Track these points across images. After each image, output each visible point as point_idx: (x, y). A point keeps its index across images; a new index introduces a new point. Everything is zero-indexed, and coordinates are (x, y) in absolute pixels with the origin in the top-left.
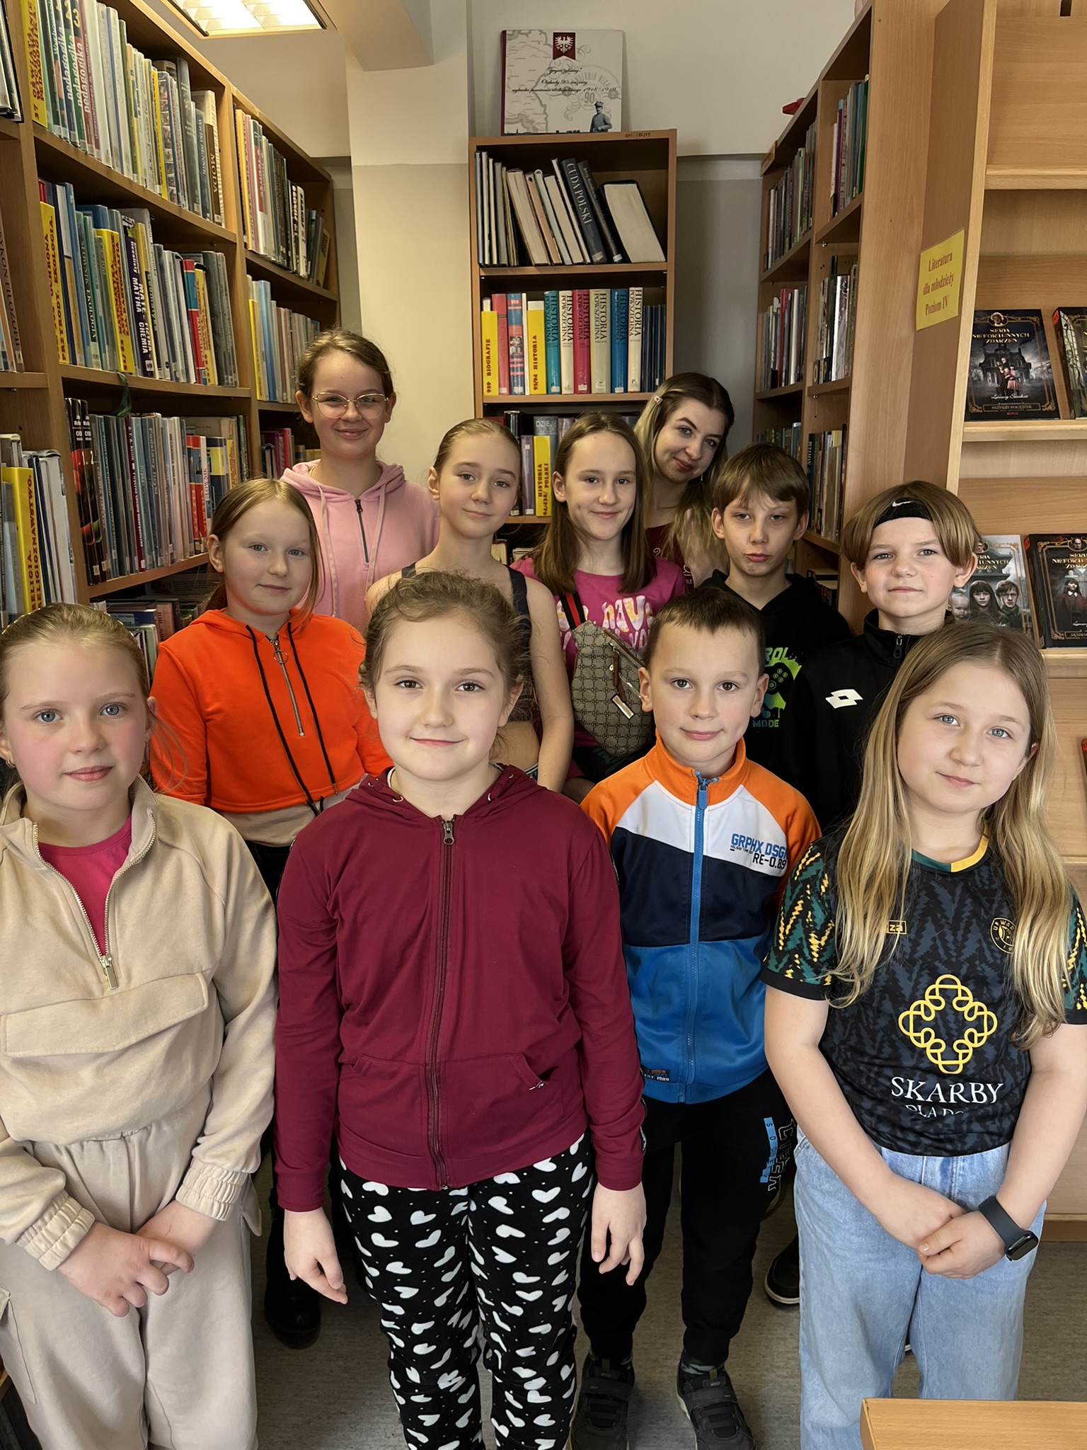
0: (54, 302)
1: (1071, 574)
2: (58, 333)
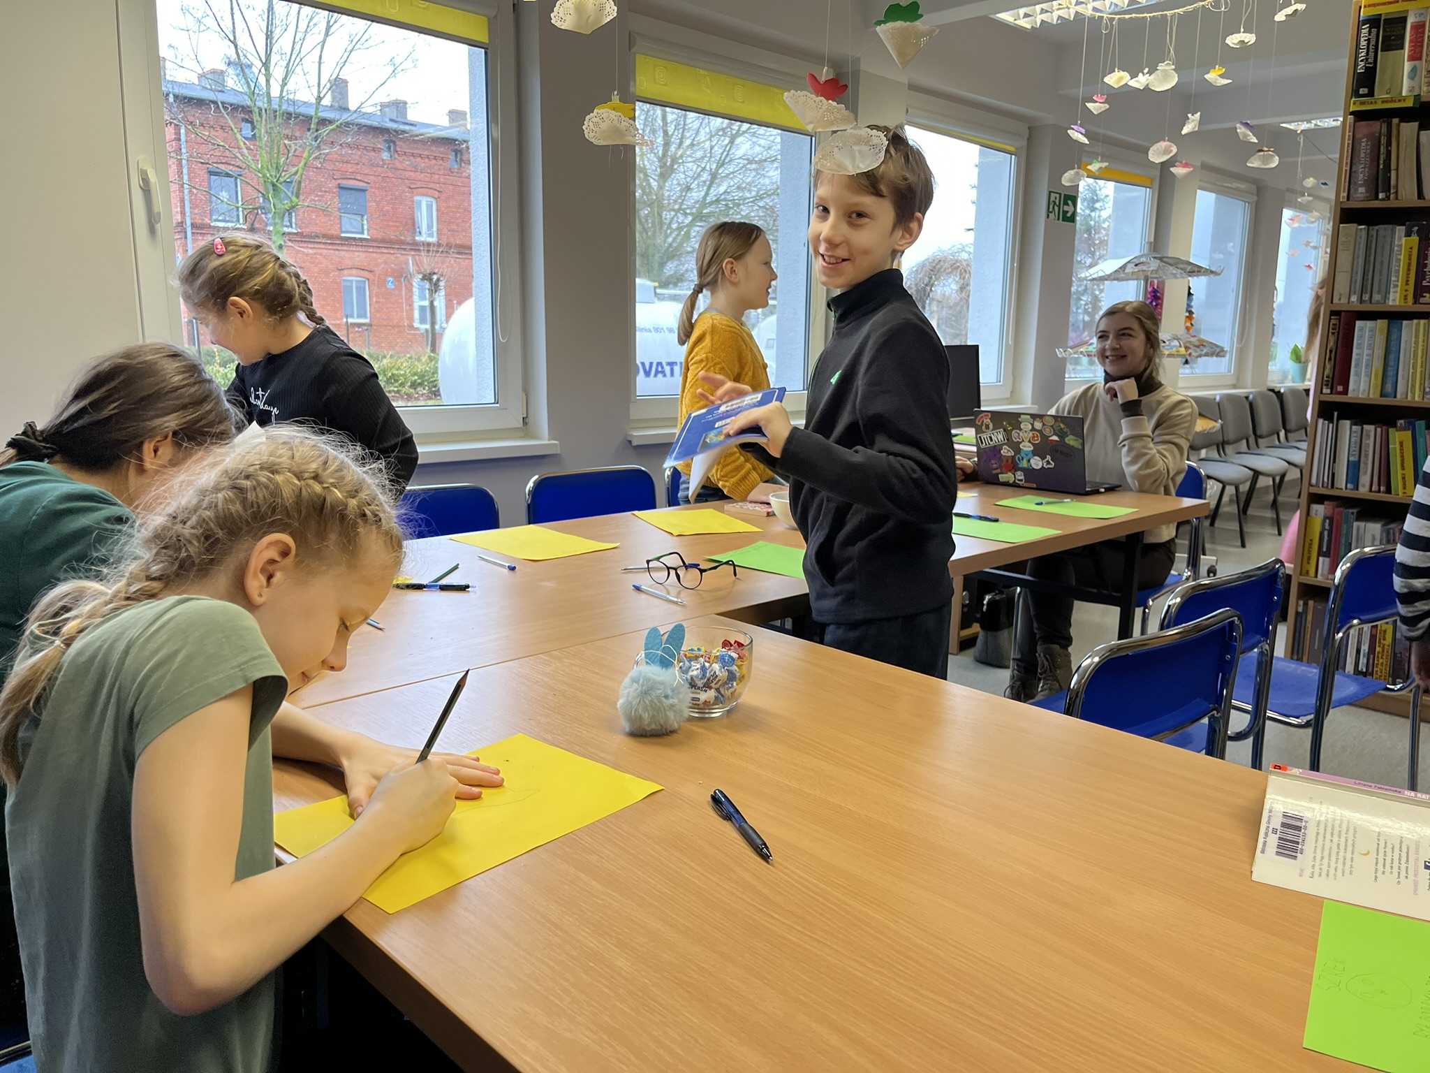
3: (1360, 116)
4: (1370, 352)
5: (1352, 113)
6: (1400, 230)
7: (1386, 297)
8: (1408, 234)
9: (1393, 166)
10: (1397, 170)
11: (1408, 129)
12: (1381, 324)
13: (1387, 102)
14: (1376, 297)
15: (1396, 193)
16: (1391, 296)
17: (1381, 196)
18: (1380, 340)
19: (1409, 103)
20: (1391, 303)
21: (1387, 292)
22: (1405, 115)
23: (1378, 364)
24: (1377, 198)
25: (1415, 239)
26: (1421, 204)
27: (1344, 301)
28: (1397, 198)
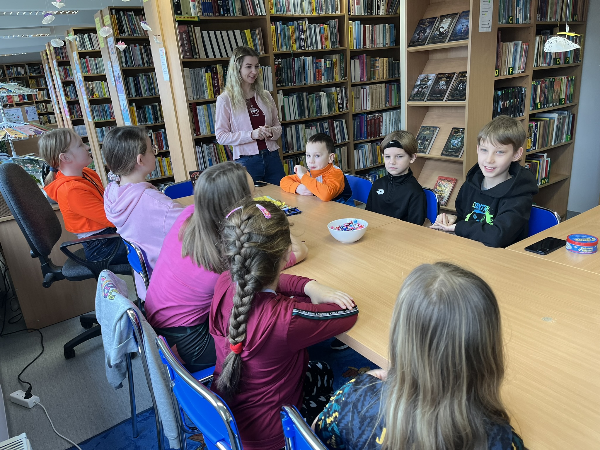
0: (273, 42)
1: (440, 84)
2: (274, 46)
3: (180, 23)
4: (204, 117)
5: (176, 21)
6: (203, 70)
7: (204, 96)
8: (207, 72)
9: (196, 45)
10: (197, 46)
11: (197, 30)
12: (204, 106)
13: (189, 18)
14: (202, 97)
15: (199, 55)
16: (206, 95)
17: (195, 57)
18: (206, 112)
19: (196, 19)
20: (206, 98)
21: (204, 94)
22: (195, 24)
23: (207, 121)
24: (193, 57)
25: (209, 73)
26: (207, 60)
27: (192, 99)
28: (200, 58)
